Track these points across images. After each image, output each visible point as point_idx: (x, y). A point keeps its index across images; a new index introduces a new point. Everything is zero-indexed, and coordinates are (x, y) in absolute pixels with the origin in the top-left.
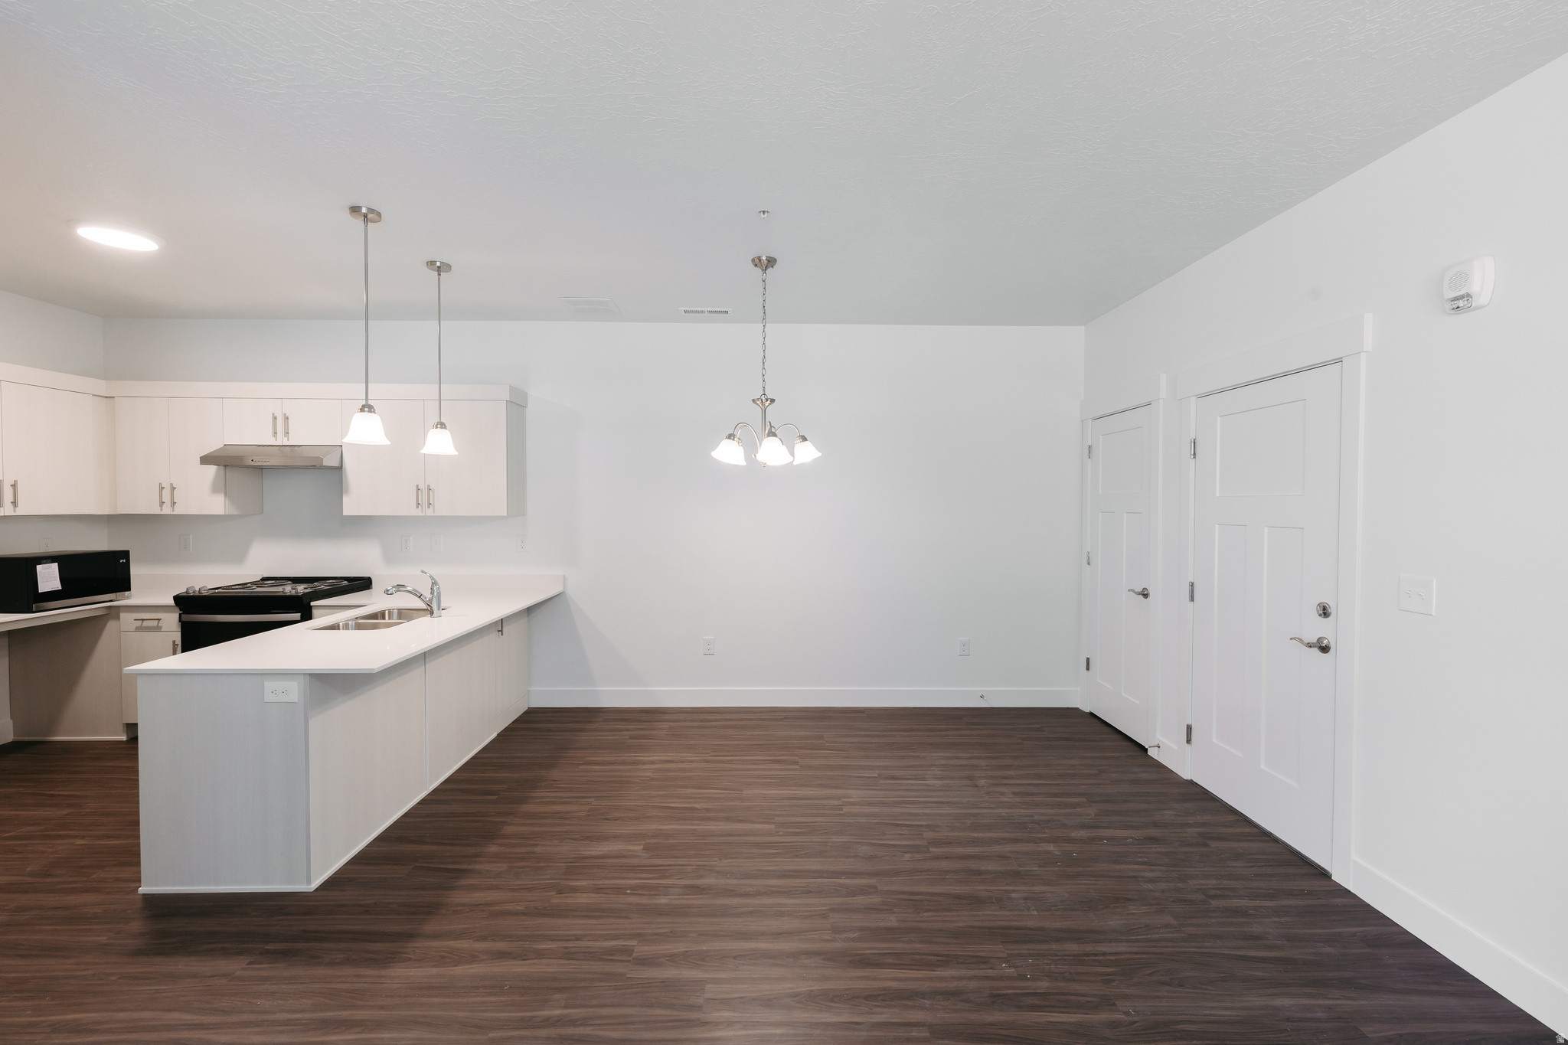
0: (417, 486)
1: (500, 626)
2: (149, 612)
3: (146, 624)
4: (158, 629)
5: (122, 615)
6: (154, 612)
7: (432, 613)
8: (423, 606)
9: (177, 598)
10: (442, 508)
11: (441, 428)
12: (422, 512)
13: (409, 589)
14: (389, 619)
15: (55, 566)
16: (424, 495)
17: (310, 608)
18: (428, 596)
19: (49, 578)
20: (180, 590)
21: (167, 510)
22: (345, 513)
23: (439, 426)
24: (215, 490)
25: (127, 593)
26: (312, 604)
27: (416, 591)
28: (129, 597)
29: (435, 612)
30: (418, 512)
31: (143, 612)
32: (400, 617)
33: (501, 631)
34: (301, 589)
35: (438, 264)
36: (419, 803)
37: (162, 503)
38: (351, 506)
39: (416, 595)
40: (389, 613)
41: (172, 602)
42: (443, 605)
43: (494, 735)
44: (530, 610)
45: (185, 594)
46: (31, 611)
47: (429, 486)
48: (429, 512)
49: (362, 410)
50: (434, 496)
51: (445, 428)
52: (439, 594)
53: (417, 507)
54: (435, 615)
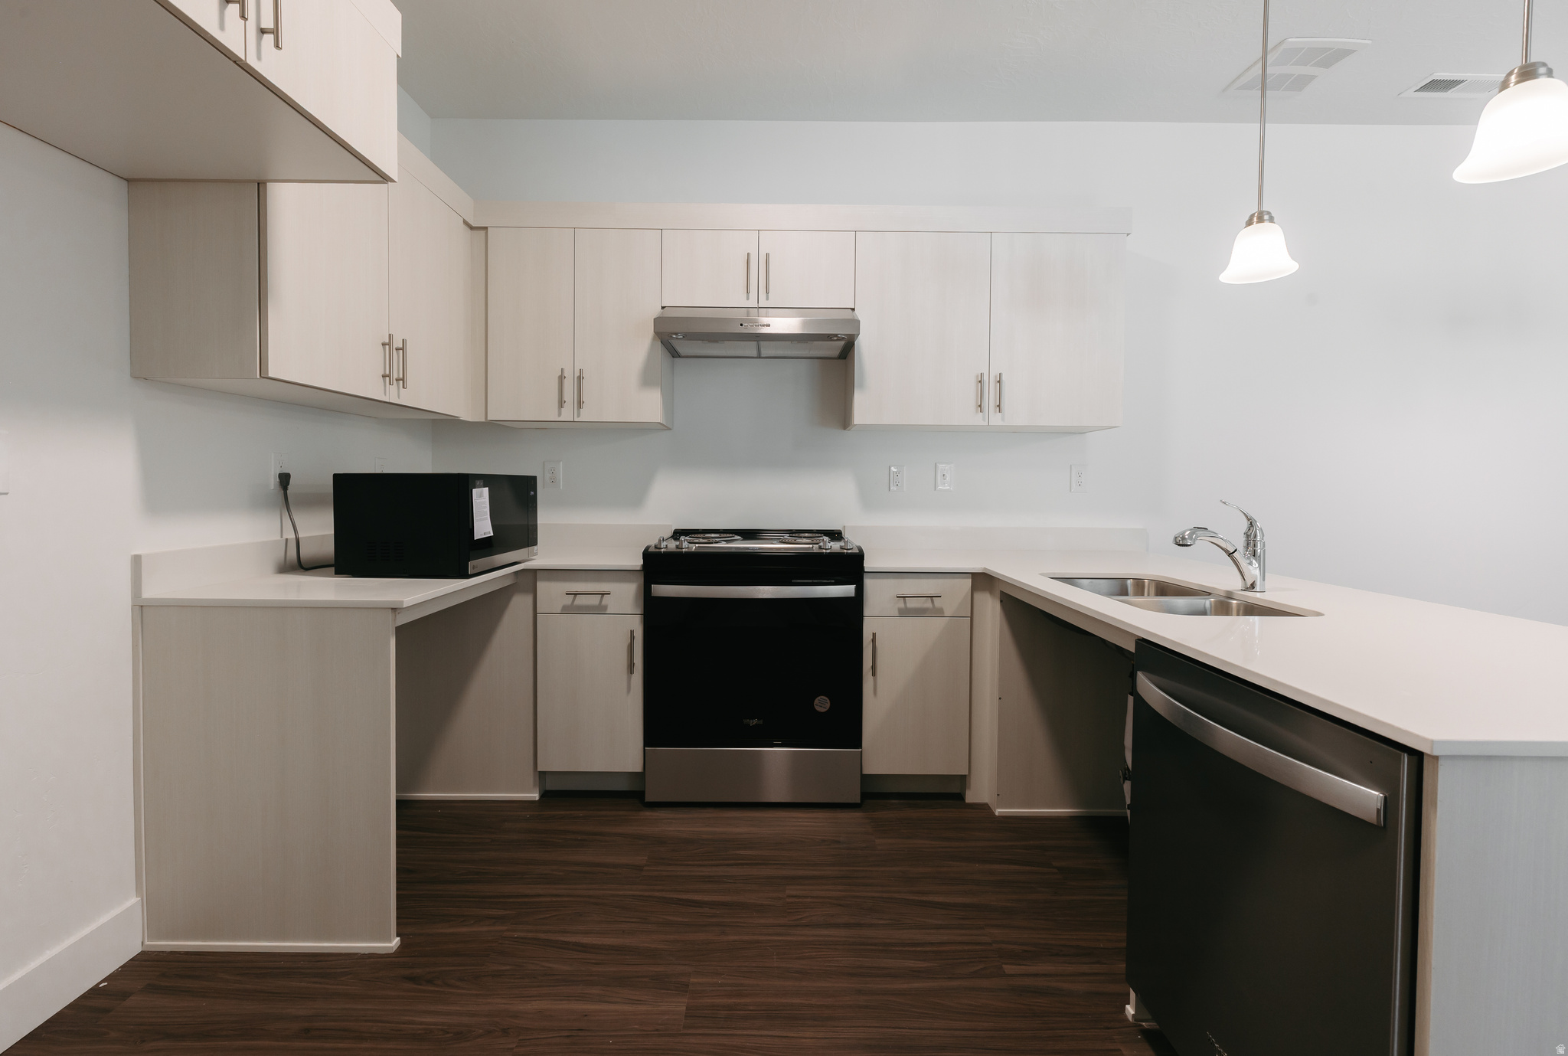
0: (981, 377)
2: (586, 581)
3: (581, 601)
4: (600, 610)
5: (541, 586)
6: (591, 581)
9: (644, 558)
10: (1017, 413)
12: (985, 420)
15: (486, 493)
16: (988, 391)
17: (863, 575)
19: (481, 514)
22: (852, 422)
24: (647, 380)
25: (533, 550)
30: (978, 420)
31: (571, 581)
37: (561, 403)
39: (1225, 549)
45: (656, 549)
47: (1000, 375)
53: (975, 411)
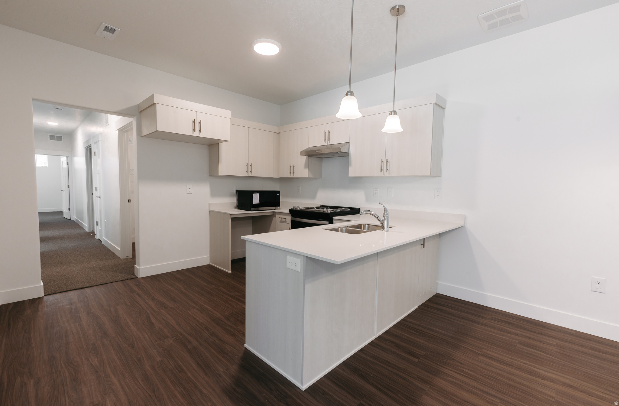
0: (382, 160)
1: (423, 242)
3: (282, 220)
4: (285, 222)
5: (277, 216)
6: (285, 215)
7: (384, 229)
8: (379, 224)
9: (290, 210)
10: (393, 172)
11: (394, 114)
12: (383, 174)
13: (373, 213)
14: (364, 229)
15: (258, 194)
16: (384, 165)
17: (333, 219)
18: (382, 218)
19: (256, 199)
20: (291, 208)
21: (292, 176)
22: (350, 175)
23: (393, 113)
24: (305, 167)
25: (279, 207)
26: (334, 218)
27: (376, 214)
28: (280, 209)
29: (385, 228)
30: (381, 174)
31: (282, 215)
32: (368, 229)
33: (424, 245)
34: (330, 210)
35: (397, 7)
36: (370, 344)
37: (290, 173)
38: (352, 172)
39: (375, 216)
40: (364, 226)
41: (288, 212)
42: (390, 225)
43: (416, 307)
44: (440, 235)
45: (293, 209)
46: (251, 211)
47: (387, 159)
48: (387, 174)
49: (347, 95)
50: (389, 164)
51: (396, 114)
52: (388, 217)
53: (381, 171)
54: (385, 229)
